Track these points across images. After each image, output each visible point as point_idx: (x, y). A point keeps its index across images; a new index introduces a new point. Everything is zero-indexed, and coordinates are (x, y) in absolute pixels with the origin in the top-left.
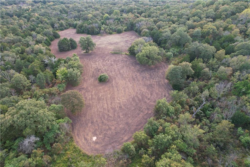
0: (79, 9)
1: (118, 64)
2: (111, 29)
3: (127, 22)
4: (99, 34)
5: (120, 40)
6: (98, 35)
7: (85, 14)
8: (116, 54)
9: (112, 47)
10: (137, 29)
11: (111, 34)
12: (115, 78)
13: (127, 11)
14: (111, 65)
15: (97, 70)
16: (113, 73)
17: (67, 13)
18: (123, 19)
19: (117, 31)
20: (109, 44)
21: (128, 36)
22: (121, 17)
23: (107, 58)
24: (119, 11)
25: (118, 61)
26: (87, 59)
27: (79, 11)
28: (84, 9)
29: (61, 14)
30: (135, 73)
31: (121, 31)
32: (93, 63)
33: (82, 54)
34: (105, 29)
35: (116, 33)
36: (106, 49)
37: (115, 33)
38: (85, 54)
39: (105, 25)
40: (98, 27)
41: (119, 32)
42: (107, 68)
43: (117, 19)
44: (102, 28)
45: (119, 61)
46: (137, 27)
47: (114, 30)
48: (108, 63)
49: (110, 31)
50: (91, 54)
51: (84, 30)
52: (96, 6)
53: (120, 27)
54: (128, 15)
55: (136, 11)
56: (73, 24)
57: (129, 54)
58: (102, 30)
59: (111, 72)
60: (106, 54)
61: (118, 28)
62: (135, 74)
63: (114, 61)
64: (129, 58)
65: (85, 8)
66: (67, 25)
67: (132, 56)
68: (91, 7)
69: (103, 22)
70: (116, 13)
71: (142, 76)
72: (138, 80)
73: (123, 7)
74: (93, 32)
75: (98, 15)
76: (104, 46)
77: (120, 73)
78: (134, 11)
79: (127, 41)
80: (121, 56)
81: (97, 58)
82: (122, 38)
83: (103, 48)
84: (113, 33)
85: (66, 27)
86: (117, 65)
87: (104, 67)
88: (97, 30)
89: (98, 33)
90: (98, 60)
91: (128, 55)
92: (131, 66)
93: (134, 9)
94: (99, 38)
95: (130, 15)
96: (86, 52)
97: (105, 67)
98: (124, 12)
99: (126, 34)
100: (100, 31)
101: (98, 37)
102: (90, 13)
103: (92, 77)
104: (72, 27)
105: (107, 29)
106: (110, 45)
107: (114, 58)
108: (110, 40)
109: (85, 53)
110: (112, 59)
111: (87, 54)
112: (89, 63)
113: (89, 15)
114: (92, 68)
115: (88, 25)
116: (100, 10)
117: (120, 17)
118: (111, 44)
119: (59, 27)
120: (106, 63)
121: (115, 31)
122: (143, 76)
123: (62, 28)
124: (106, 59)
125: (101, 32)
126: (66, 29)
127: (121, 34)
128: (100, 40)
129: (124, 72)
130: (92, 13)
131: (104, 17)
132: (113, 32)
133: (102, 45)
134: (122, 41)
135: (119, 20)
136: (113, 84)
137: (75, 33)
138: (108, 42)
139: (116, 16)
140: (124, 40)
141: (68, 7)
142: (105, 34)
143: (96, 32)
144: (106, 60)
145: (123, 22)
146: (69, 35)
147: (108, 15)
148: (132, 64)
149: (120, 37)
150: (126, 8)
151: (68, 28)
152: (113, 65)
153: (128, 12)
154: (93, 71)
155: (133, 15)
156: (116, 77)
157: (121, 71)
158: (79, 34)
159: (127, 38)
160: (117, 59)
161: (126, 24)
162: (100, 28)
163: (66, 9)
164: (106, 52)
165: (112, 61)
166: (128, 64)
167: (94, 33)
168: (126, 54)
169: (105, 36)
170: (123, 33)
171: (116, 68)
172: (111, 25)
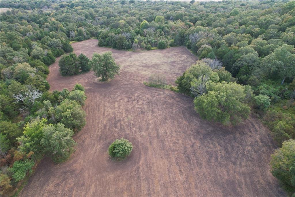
0: (110, 14)
1: (156, 112)
2: (149, 42)
3: (174, 32)
4: (130, 48)
5: (162, 60)
6: (129, 51)
7: (116, 20)
8: (153, 87)
9: (148, 73)
10: (191, 43)
11: (148, 49)
12: (146, 149)
13: (174, 17)
14: (143, 112)
15: (114, 121)
16: (143, 133)
17: (93, 18)
18: (168, 28)
19: (158, 46)
20: (143, 66)
21: (175, 55)
22: (166, 25)
23: (136, 95)
24: (163, 17)
25: (157, 104)
26: (101, 95)
27: (109, 16)
28: (116, 14)
29: (85, 20)
30: (191, 140)
31: (164, 45)
32: (108, 105)
33: (96, 83)
34: (140, 41)
35: (157, 49)
36: (137, 76)
37: (155, 48)
38: (100, 82)
39: (140, 35)
40: (130, 38)
41: (161, 47)
42: (132, 119)
43: (159, 28)
44: (136, 40)
45: (159, 103)
46: (190, 41)
47: (153, 44)
48: (137, 106)
49: (147, 45)
50: (109, 85)
51: (110, 42)
52: (133, 11)
53: (163, 40)
54: (175, 24)
55: (187, 17)
56: (97, 33)
57: (178, 90)
58: (136, 43)
59: (140, 129)
60: (136, 86)
61: (160, 41)
62: (190, 143)
63: (150, 103)
64: (177, 99)
65: (118, 13)
66: (87, 34)
67: (183, 94)
68: (127, 12)
69: (139, 31)
70: (159, 20)
71: (207, 152)
72: (198, 163)
73: (169, 13)
74: (122, 46)
75: (134, 21)
76: (134, 69)
77: (158, 136)
78: (185, 18)
79: (174, 62)
80: (162, 93)
81: (118, 93)
82: (167, 57)
83: (132, 73)
84: (152, 48)
85: (86, 36)
86: (153, 112)
87: (127, 116)
88: (128, 43)
89: (128, 48)
90: (119, 98)
91: (175, 91)
92: (182, 118)
93: (185, 16)
94: (130, 56)
95: (179, 23)
96: (103, 80)
97: (130, 116)
98: (170, 19)
99: (172, 50)
100: (132, 44)
101: (128, 53)
102: (123, 19)
103: (101, 138)
104: (95, 36)
105: (143, 42)
106: (145, 69)
107: (149, 96)
108: (146, 60)
109: (100, 80)
110: (145, 99)
111: (103, 83)
112: (103, 103)
113: (121, 21)
114: (104, 115)
115: (116, 34)
116: (137, 16)
117: (164, 25)
118: (147, 67)
119: (76, 36)
120: (132, 106)
121: (156, 46)
122: (209, 150)
123: (80, 38)
124: (133, 98)
125: (133, 46)
126: (85, 39)
127: (165, 51)
128: (130, 59)
129: (166, 133)
130: (126, 19)
131: (141, 24)
132: (152, 46)
133: (132, 69)
134: (165, 63)
135: (163, 29)
136: (141, 168)
137: (96, 46)
138: (143, 63)
139: (159, 24)
140: (170, 60)
141: (97, 12)
142: (140, 50)
143: (125, 46)
144: (134, 100)
145: (168, 32)
146: (87, 48)
147: (146, 22)
148: (183, 113)
149: (162, 55)
150: (174, 14)
151: (89, 39)
152: (144, 112)
153: (176, 19)
154: (105, 122)
155: (184, 23)
156: (148, 145)
157: (161, 131)
158: (101, 48)
159: (174, 57)
160: (155, 98)
161: (173, 35)
162: (133, 40)
163: (94, 13)
164: (137, 82)
165: (145, 102)
166: (176, 112)
167: (124, 47)
168: (172, 90)
169: (139, 52)
170: (168, 49)
171: (151, 122)
172: (149, 36)
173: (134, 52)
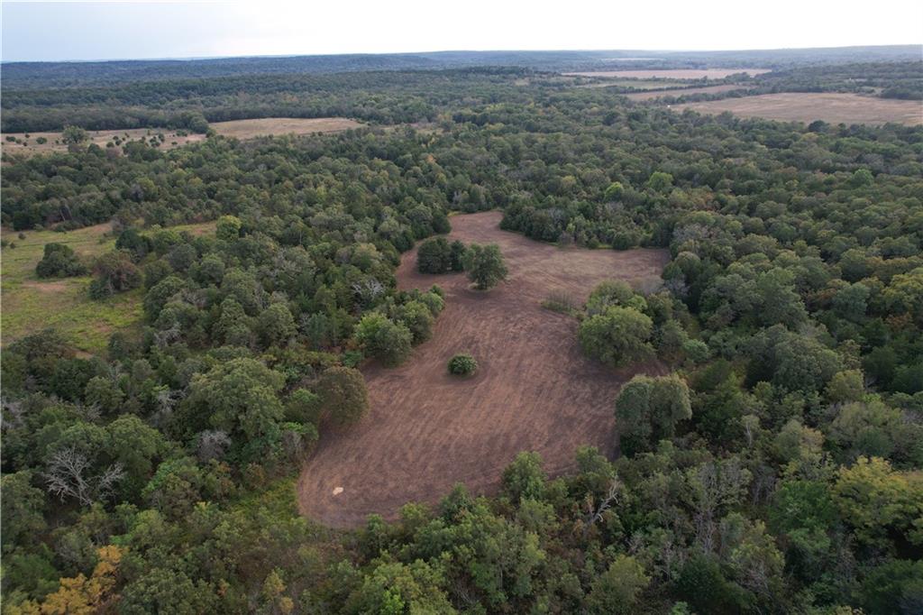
4: (554, 241)
6: (553, 245)
12: (495, 375)
16: (501, 360)
26: (467, 308)
32: (471, 321)
33: (465, 291)
34: (581, 229)
38: (473, 291)
42: (496, 343)
44: (570, 225)
49: (589, 238)
50: (486, 296)
58: (570, 231)
66: (488, 201)
74: (542, 233)
81: (493, 310)
85: (484, 204)
88: (553, 230)
89: (552, 239)
90: (491, 316)
94: (548, 255)
96: (480, 288)
100: (561, 232)
101: (549, 248)
108: (573, 265)
109: (475, 288)
111: (479, 292)
119: (465, 201)
123: (473, 206)
125: (561, 236)
126: (481, 209)
137: (496, 228)
142: (574, 246)
146: (478, 228)
151: (489, 209)
156: (500, 372)
158: (503, 232)
167: (544, 237)
169: (572, 250)
173: (561, 248)
